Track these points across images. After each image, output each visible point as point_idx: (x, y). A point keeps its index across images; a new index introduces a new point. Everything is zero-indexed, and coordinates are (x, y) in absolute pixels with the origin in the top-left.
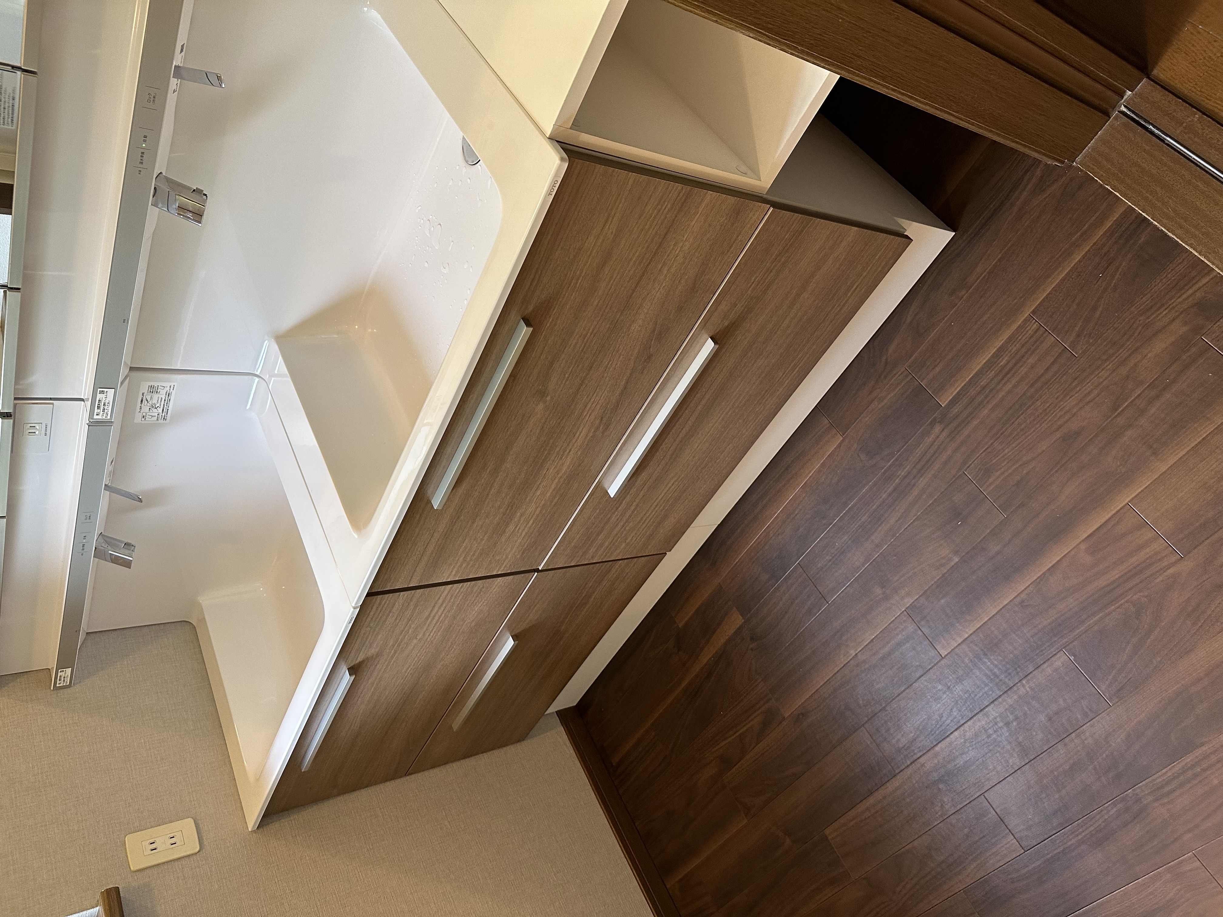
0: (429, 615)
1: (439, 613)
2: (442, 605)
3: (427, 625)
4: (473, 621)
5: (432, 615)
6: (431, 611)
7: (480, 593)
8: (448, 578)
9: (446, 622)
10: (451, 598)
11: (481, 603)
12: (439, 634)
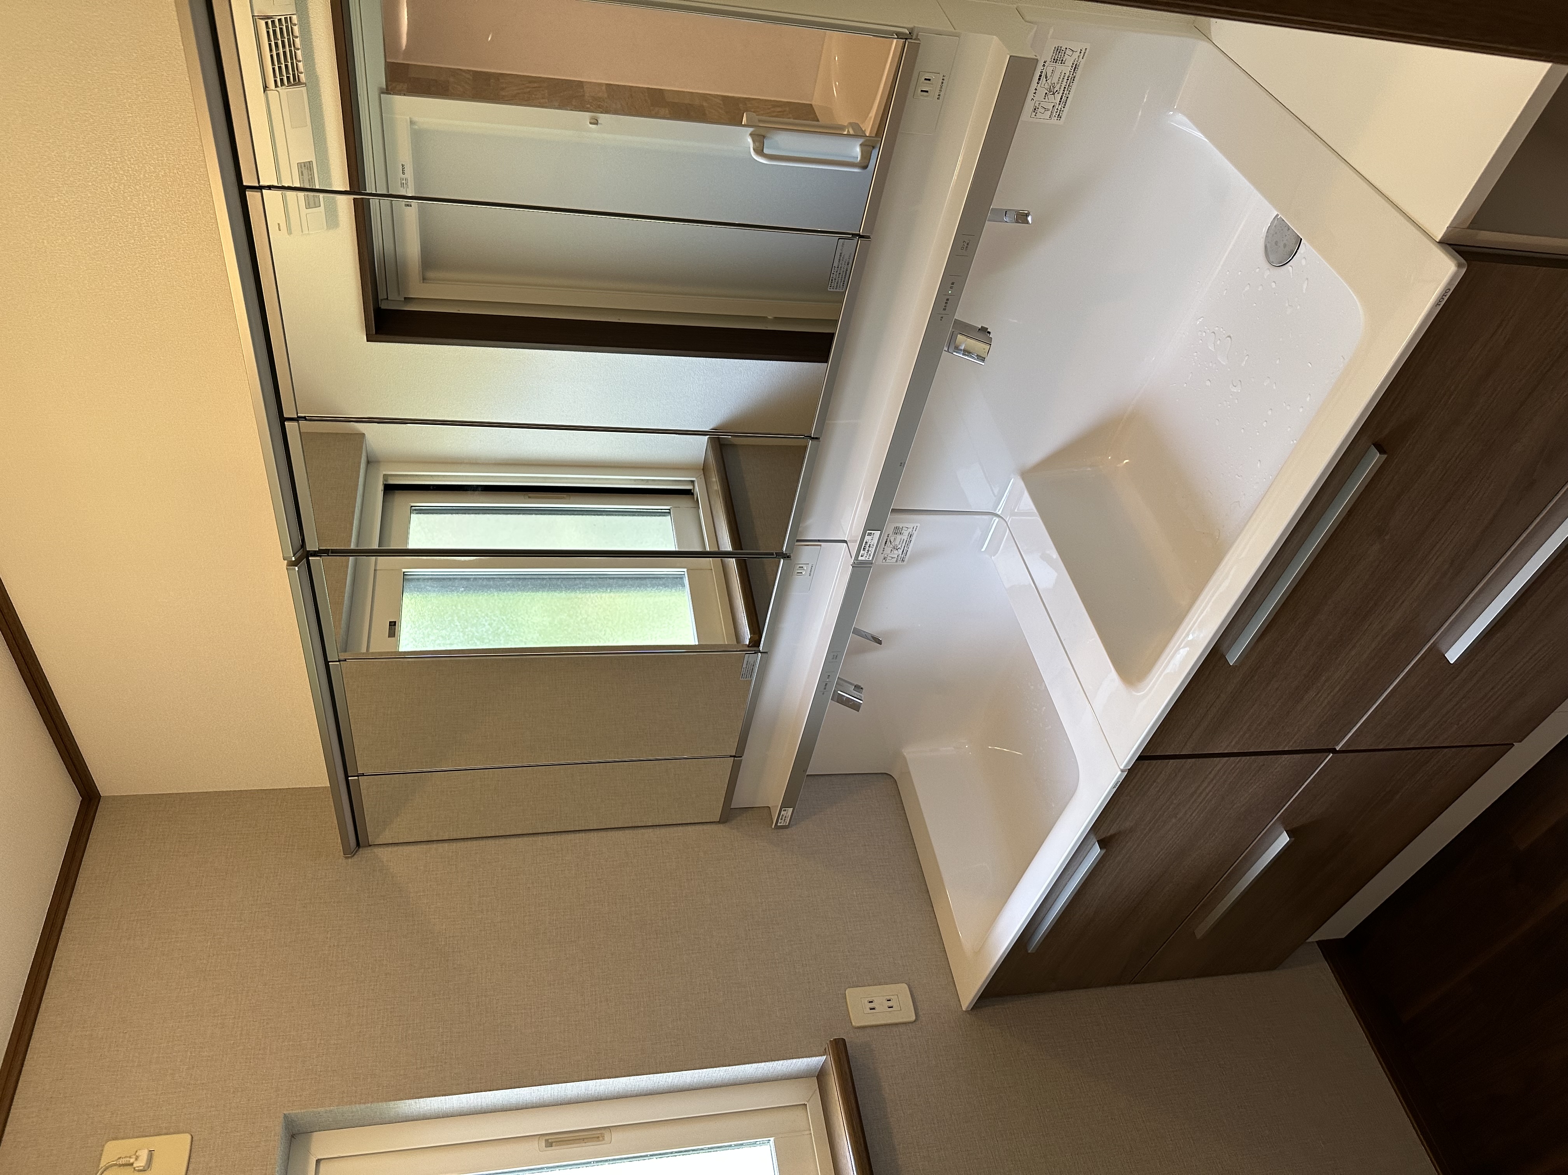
0: (1195, 792)
1: (1207, 790)
2: (1212, 780)
3: (1191, 802)
4: (1244, 805)
5: (1199, 792)
6: (1199, 786)
7: (1259, 771)
8: (1226, 749)
9: (1213, 802)
10: (1224, 774)
11: (1258, 784)
12: (1202, 815)
